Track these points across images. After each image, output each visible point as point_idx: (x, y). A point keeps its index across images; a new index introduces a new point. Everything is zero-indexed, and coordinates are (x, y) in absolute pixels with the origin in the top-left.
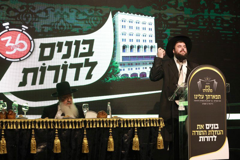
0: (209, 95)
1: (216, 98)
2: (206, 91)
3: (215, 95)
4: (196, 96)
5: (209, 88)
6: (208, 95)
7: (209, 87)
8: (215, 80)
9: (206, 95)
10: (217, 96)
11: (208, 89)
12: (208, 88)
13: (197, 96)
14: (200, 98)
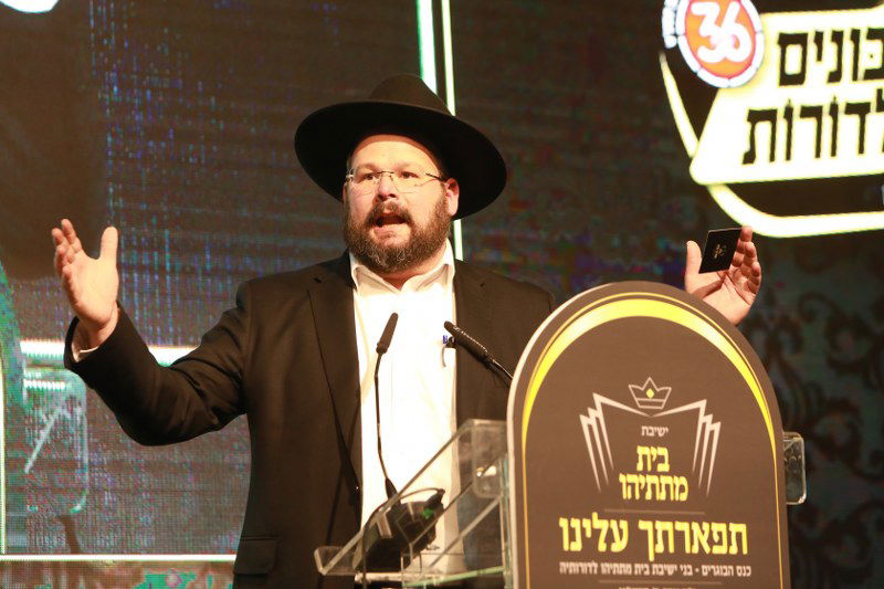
0: (668, 526)
1: (717, 550)
2: (643, 492)
3: (706, 526)
4: (572, 531)
5: (663, 467)
6: (662, 526)
7: (660, 459)
8: (702, 405)
9: (646, 518)
10: (722, 527)
11: (654, 472)
12: (654, 465)
13: (583, 530)
14: (602, 547)
